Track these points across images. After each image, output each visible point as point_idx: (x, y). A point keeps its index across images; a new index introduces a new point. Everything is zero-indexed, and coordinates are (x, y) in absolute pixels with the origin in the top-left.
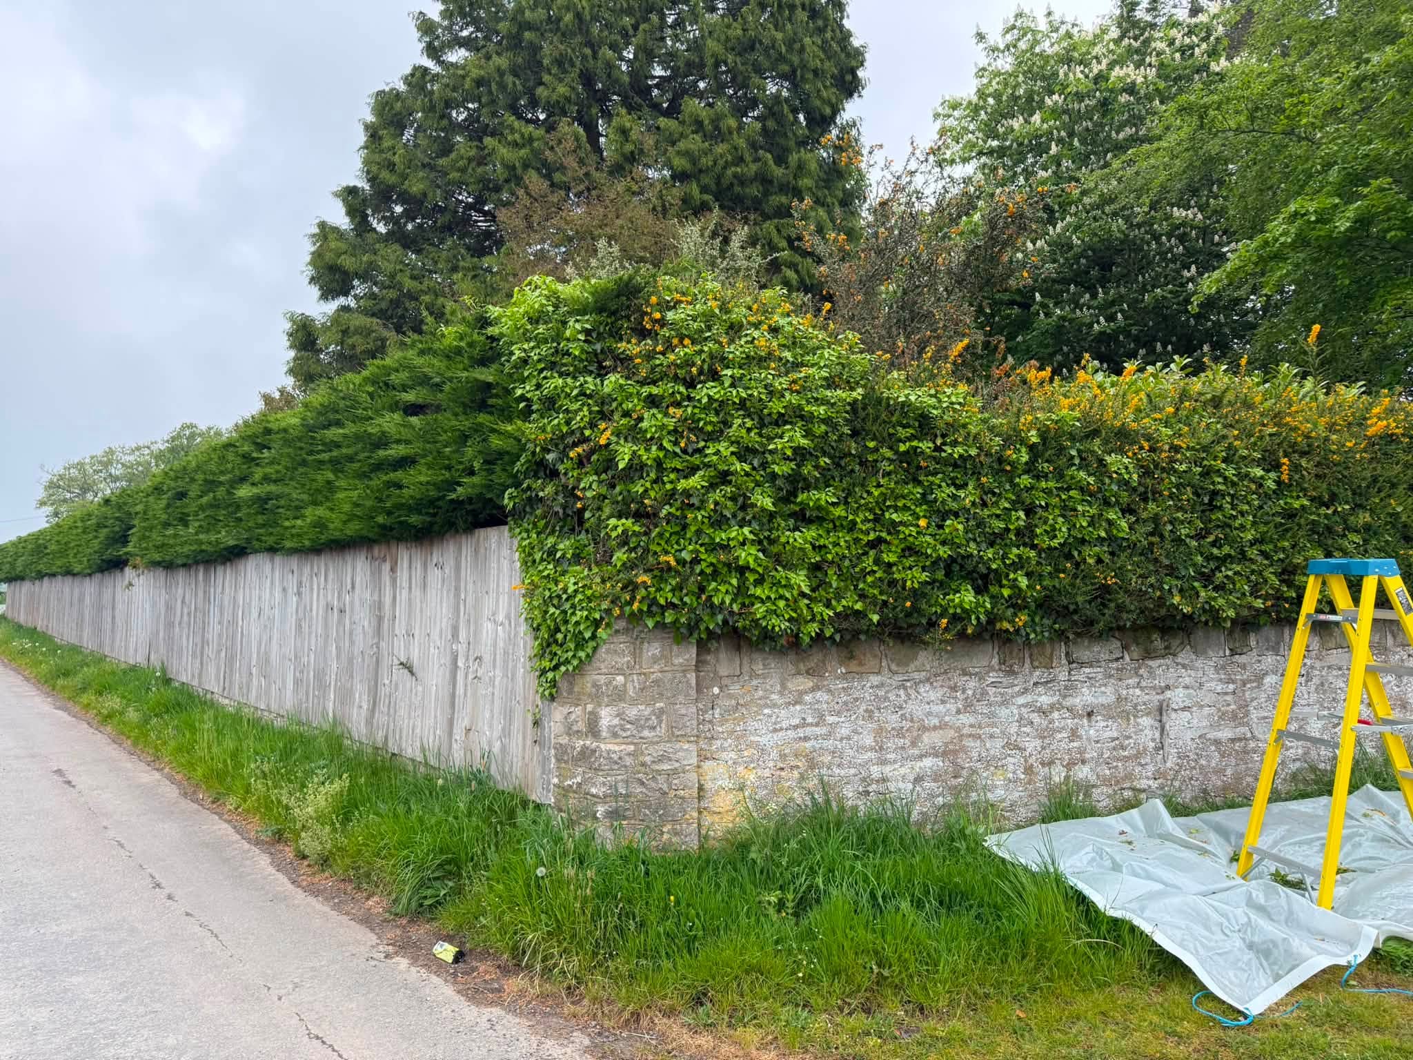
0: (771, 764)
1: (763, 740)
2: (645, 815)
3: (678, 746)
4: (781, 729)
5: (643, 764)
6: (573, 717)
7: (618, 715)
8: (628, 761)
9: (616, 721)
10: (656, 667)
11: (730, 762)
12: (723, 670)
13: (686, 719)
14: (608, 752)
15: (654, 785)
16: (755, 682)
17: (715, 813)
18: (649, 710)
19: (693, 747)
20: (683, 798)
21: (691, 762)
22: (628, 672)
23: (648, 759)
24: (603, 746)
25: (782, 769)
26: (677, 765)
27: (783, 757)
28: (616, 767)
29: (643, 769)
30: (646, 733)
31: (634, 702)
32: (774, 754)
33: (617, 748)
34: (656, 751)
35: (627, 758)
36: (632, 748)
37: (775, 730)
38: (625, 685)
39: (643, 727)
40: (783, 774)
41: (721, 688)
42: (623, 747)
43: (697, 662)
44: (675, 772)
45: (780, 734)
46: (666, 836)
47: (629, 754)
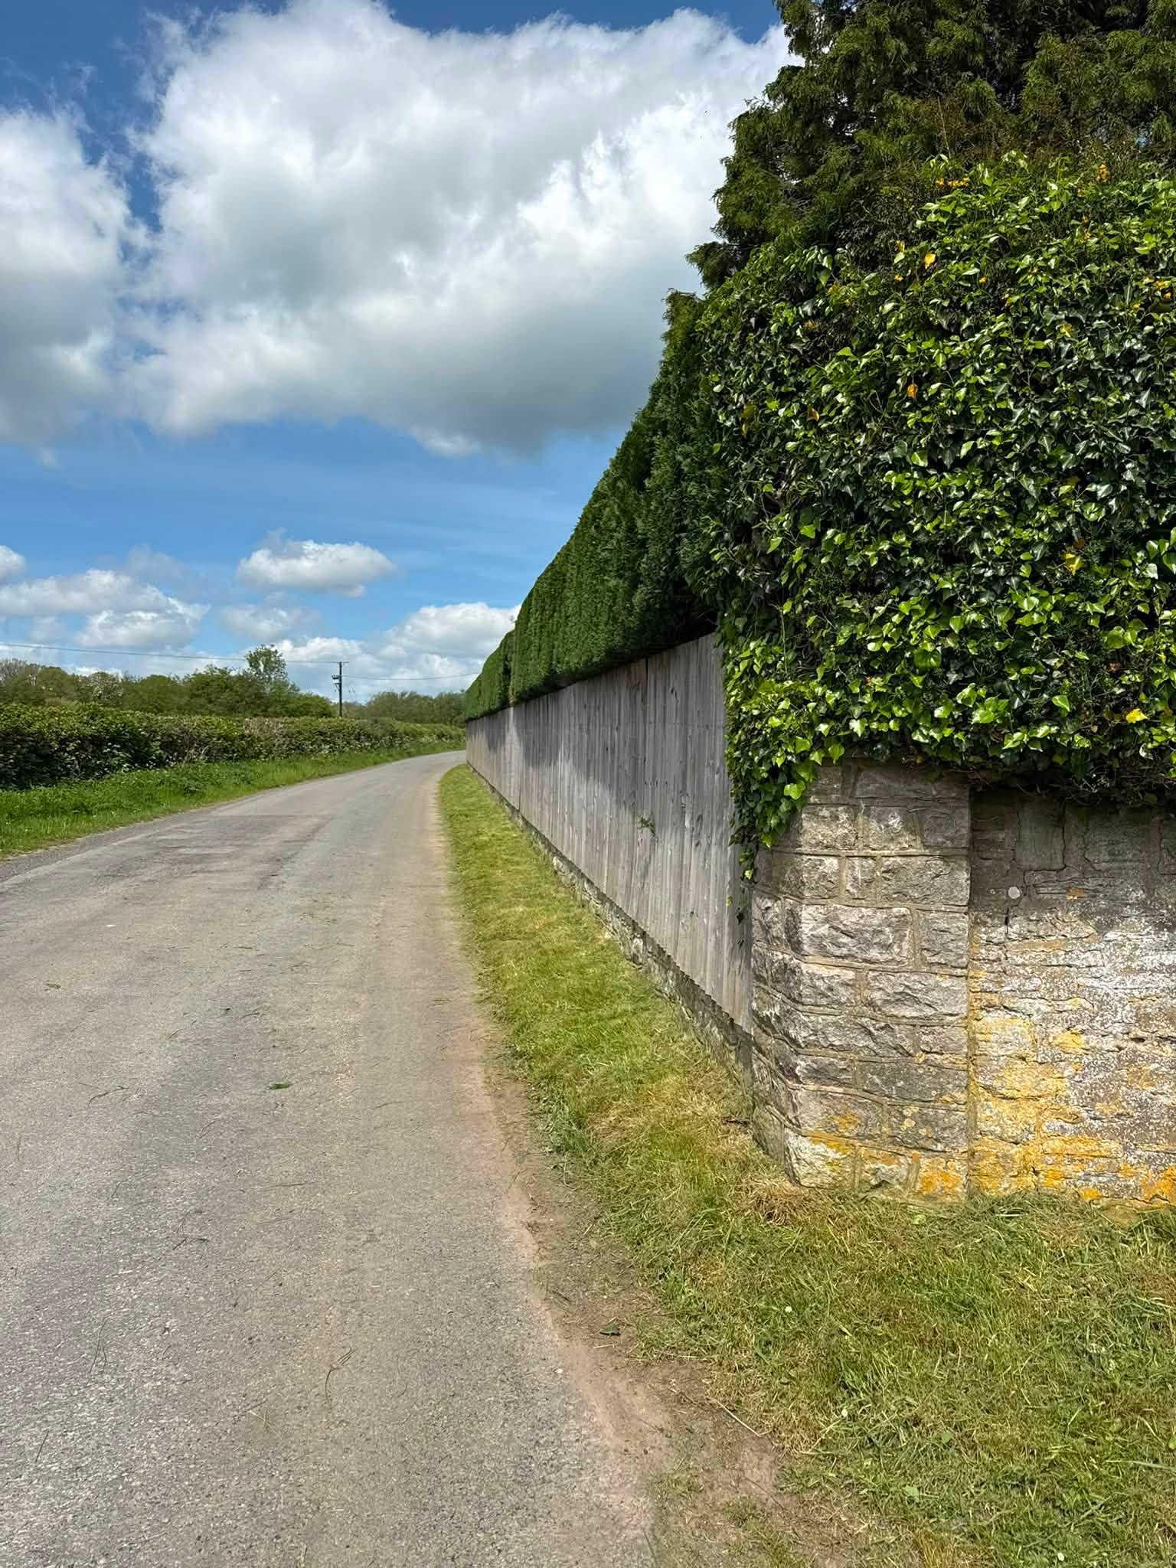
0: (1118, 1029)
1: (1104, 987)
2: (873, 1084)
3: (932, 981)
4: (1142, 970)
5: (871, 1004)
6: (770, 915)
7: (826, 921)
8: (844, 994)
9: (824, 930)
10: (893, 848)
11: (1036, 1018)
12: (1029, 857)
13: (947, 937)
14: (812, 976)
15: (888, 1038)
16: (1091, 884)
17: (1005, 1098)
18: (881, 915)
19: (959, 985)
20: (939, 1067)
21: (955, 1009)
22: (844, 852)
23: (877, 996)
24: (803, 966)
25: (1140, 1040)
26: (929, 1012)
27: (1143, 1019)
28: (824, 1001)
29: (869, 1011)
30: (874, 953)
31: (854, 902)
32: (1126, 1013)
33: (824, 972)
34: (892, 984)
35: (842, 990)
36: (850, 975)
37: (1129, 970)
38: (839, 873)
39: (869, 944)
40: (1140, 1047)
41: (1024, 889)
42: (837, 971)
43: (973, 841)
44: (926, 1022)
45: (1140, 978)
46: (908, 1124)
47: (846, 985)
